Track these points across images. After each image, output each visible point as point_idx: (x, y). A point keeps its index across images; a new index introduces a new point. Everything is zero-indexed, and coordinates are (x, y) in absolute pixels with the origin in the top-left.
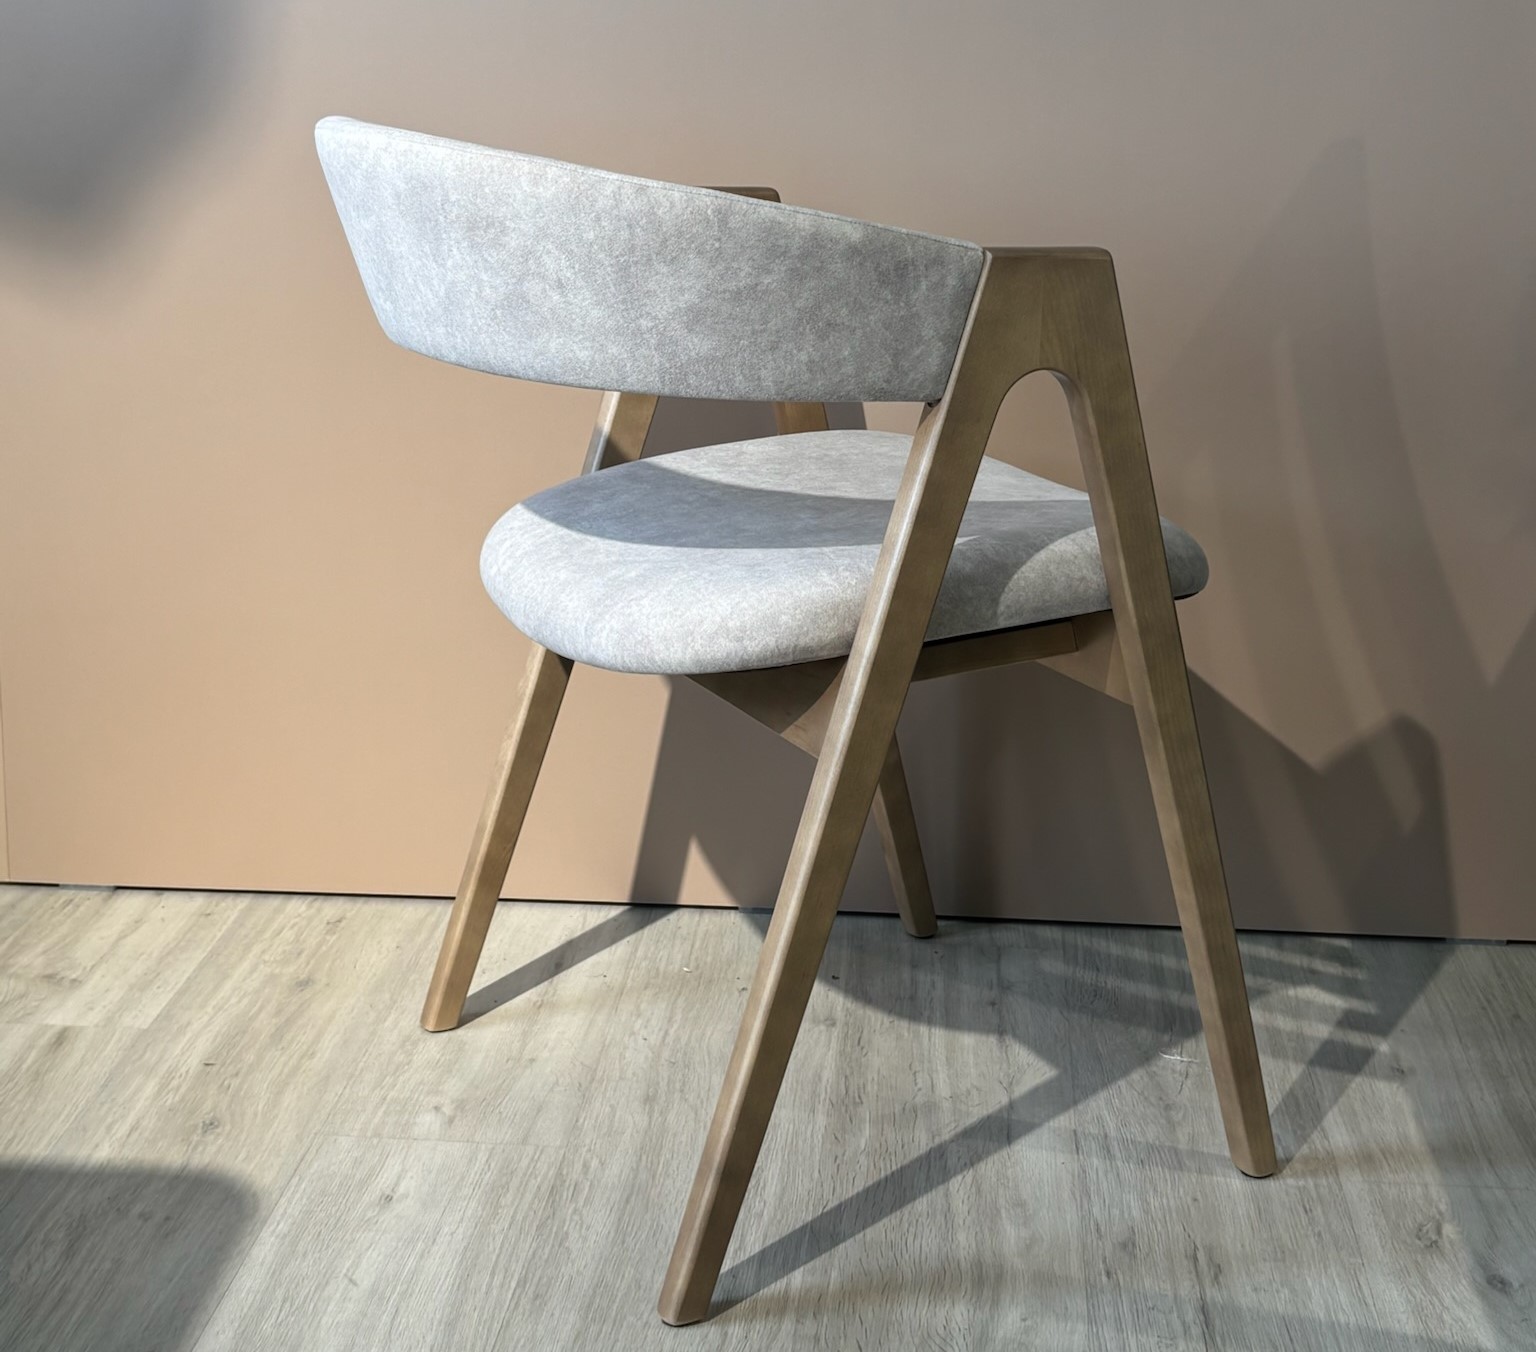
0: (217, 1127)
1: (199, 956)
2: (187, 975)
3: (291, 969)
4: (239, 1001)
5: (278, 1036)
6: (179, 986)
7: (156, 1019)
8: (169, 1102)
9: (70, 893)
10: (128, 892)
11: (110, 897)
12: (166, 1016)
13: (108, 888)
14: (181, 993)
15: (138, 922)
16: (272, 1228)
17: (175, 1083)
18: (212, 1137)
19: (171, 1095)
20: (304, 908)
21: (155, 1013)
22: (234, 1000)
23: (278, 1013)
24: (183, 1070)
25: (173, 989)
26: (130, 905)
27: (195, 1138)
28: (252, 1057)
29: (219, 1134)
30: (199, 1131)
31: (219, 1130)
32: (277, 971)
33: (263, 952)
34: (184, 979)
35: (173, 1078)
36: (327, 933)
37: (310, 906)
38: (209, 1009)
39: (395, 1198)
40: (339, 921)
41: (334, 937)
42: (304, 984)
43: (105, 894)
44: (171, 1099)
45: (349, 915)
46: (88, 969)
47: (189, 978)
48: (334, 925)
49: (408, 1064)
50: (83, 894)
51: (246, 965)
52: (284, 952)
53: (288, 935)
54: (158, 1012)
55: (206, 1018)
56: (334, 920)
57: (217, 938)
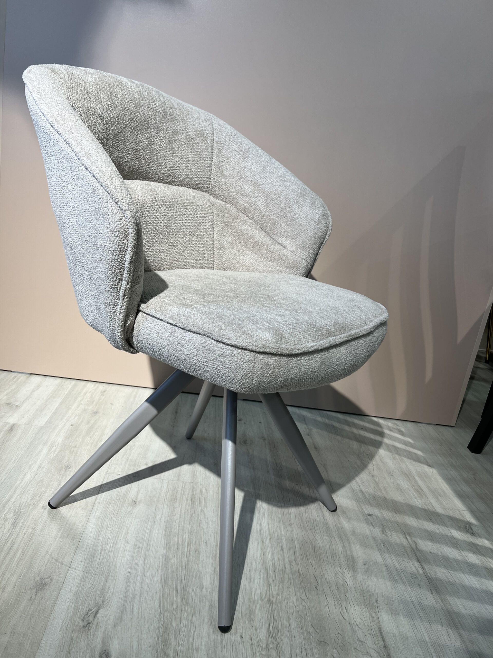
0: (70, 468)
1: (59, 400)
2: (56, 407)
3: (90, 407)
4: (74, 418)
5: (89, 432)
6: (53, 411)
7: (46, 423)
8: (52, 456)
9: (16, 374)
10: (35, 375)
11: (29, 377)
12: (49, 422)
13: (29, 374)
14: (55, 413)
15: (39, 386)
16: (94, 514)
17: (54, 449)
18: (69, 472)
19: (52, 454)
20: (93, 386)
21: (46, 420)
23: (88, 423)
24: (57, 444)
25: (51, 412)
26: (36, 380)
27: (62, 472)
28: (80, 440)
30: (64, 470)
31: (70, 470)
32: (86, 407)
33: (81, 400)
35: (53, 447)
36: (101, 395)
37: (95, 386)
38: (64, 420)
39: (137, 502)
40: (105, 391)
41: (104, 397)
42: (96, 413)
43: (28, 375)
45: (108, 390)
46: (22, 402)
49: (134, 446)
50: (20, 375)
51: (75, 405)
52: (88, 401)
53: (88, 395)
55: (63, 423)
56: (103, 391)
57: (65, 394)
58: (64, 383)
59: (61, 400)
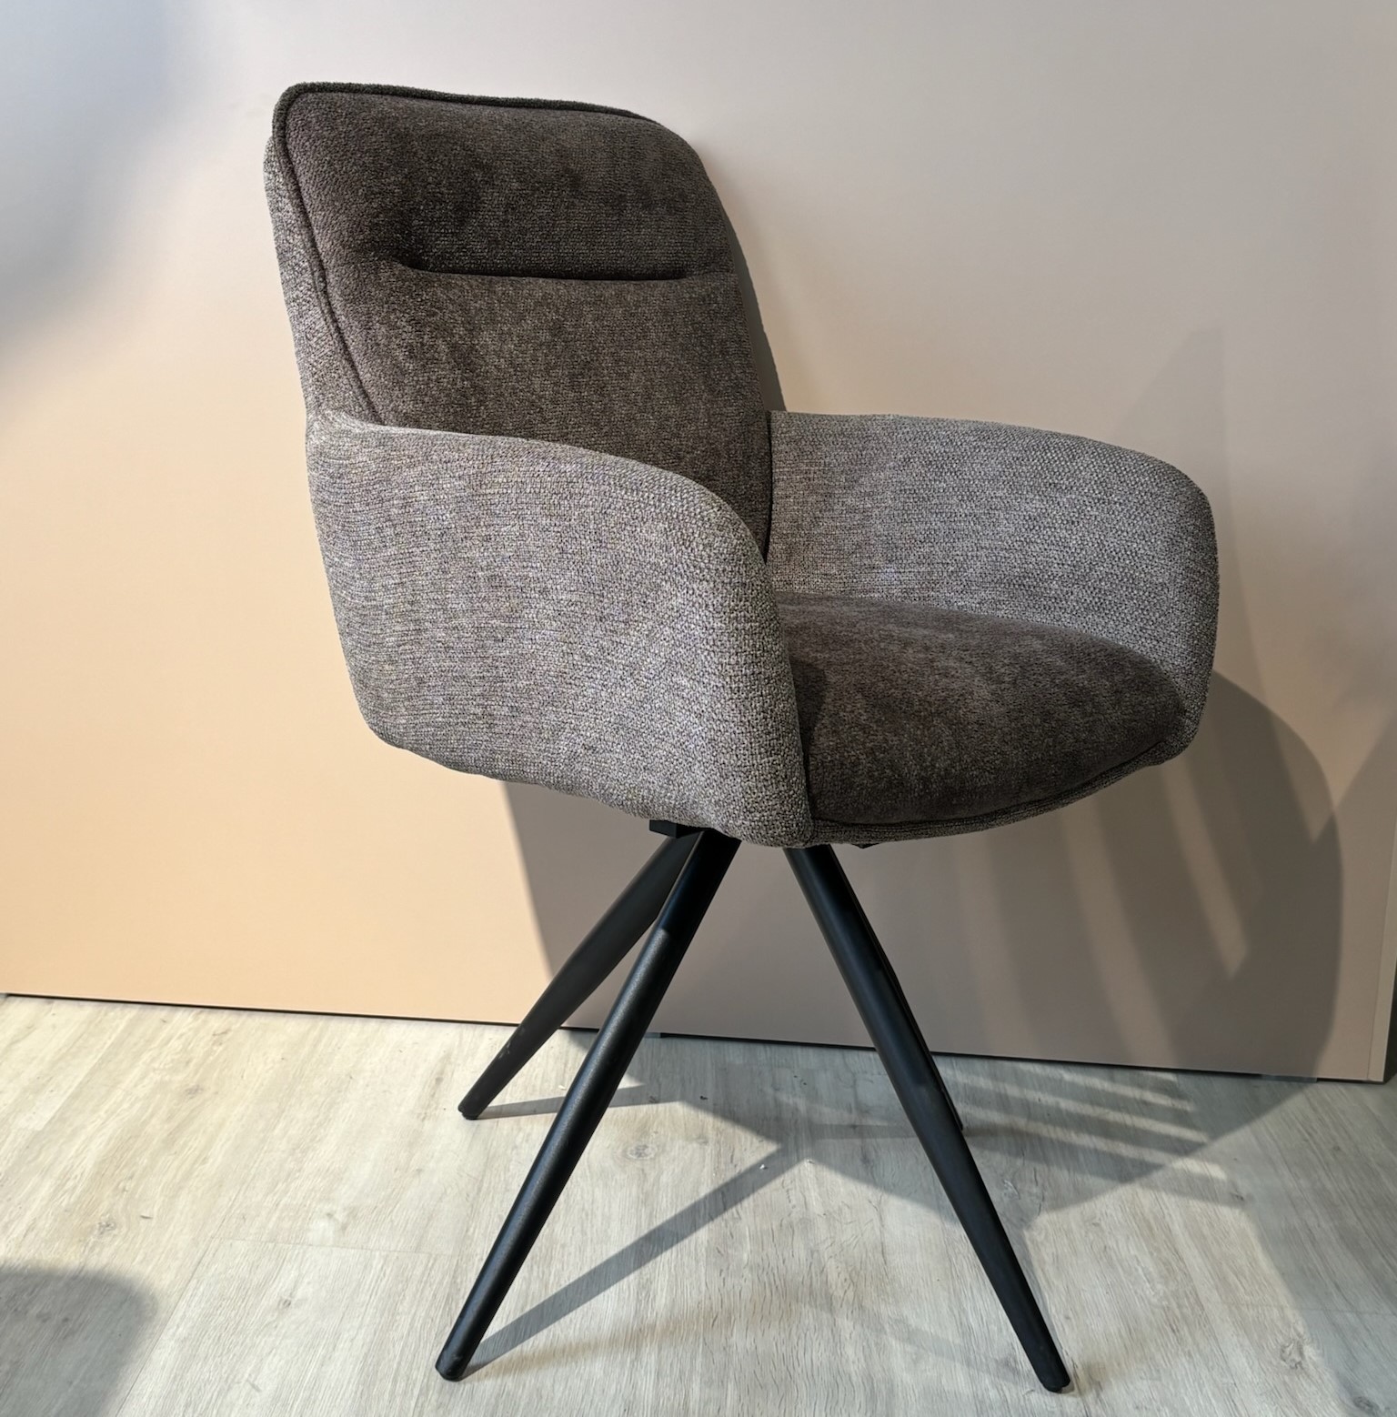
0: (113, 1229)
1: (90, 1061)
2: (79, 1080)
3: (180, 1077)
4: (131, 1107)
5: (170, 1141)
6: (70, 1091)
7: (50, 1122)
8: (63, 1205)
10: (19, 999)
12: (60, 1118)
14: (75, 1096)
15: (30, 1028)
16: (172, 1331)
17: (70, 1184)
18: (109, 1238)
19: (67, 1196)
20: (190, 1019)
21: (49, 1116)
22: (126, 1106)
23: (169, 1119)
24: (78, 1172)
25: (65, 1092)
26: (22, 1012)
27: (92, 1239)
28: (146, 1161)
29: (115, 1236)
30: (96, 1232)
31: (116, 1232)
32: (167, 1078)
33: (153, 1060)
34: (76, 1084)
35: (69, 1179)
36: (213, 1044)
37: (196, 1019)
38: (102, 1113)
39: (293, 1303)
40: (225, 1033)
41: (221, 1048)
42: (194, 1091)
44: (65, 1201)
45: (233, 1027)
47: (81, 1083)
48: (219, 1037)
49: (299, 1171)
51: (136, 1072)
52: (173, 1060)
53: (176, 1044)
54: (52, 1114)
55: (99, 1122)
56: (220, 1032)
57: (106, 1046)
58: (106, 1014)
59: (95, 1061)
